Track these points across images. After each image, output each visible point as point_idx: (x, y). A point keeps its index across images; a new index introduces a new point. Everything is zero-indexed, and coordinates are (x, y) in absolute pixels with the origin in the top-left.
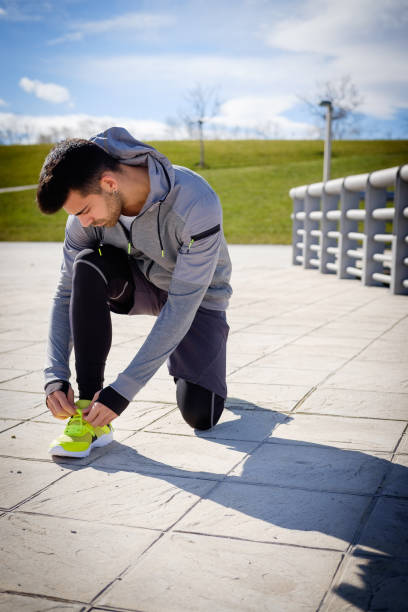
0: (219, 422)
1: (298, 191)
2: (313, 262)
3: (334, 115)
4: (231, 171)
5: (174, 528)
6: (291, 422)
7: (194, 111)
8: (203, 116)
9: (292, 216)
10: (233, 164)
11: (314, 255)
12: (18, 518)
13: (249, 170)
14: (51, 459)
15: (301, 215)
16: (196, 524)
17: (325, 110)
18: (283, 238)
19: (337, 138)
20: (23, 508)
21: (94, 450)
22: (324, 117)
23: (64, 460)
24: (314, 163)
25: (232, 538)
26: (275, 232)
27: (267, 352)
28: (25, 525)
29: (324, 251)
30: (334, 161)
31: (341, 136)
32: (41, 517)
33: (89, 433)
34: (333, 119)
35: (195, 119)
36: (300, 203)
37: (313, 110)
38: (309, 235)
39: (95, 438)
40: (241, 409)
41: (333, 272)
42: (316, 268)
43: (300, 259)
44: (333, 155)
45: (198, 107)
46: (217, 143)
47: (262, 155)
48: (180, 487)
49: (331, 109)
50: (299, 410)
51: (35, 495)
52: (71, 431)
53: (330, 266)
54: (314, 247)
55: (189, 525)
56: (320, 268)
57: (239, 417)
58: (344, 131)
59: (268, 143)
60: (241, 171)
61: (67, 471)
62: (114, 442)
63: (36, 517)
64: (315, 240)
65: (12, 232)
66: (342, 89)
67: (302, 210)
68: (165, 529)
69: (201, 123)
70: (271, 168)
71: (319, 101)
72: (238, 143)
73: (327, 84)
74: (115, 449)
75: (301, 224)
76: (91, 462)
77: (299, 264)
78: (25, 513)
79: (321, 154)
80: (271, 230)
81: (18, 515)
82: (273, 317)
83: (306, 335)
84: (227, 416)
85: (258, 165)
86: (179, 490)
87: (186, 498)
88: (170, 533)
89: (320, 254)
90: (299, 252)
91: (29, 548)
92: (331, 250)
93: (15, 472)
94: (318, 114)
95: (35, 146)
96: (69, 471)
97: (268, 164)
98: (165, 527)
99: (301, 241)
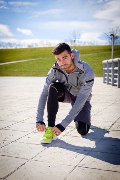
0: (88, 133)
1: (105, 61)
2: (110, 82)
3: (115, 38)
4: (84, 55)
5: (78, 166)
6: (110, 133)
7: (73, 37)
8: (75, 39)
9: (103, 69)
10: (84, 53)
11: (110, 80)
12: (33, 162)
13: (89, 54)
14: (40, 144)
15: (106, 69)
16: (85, 164)
17: (112, 37)
18: (100, 75)
19: (115, 45)
20: (34, 159)
21: (53, 141)
22: (112, 39)
23: (44, 144)
24: (108, 52)
25: (96, 169)
26: (97, 73)
27: (99, 111)
28: (35, 164)
29: (113, 79)
30: (115, 52)
31: (116, 44)
32: (40, 162)
33: (51, 136)
34: (114, 39)
35: (73, 40)
36: (106, 65)
37: (108, 37)
38: (108, 74)
39: (52, 138)
40: (94, 129)
41: (116, 85)
42: (111, 84)
43: (106, 81)
44: (114, 50)
45: (74, 36)
46: (80, 47)
47: (93, 50)
48: (79, 153)
49: (114, 36)
50: (111, 129)
51: (37, 155)
52: (46, 136)
53: (115, 84)
54: (110, 78)
55: (82, 165)
56: (112, 84)
57: (94, 131)
58: (117, 43)
59: (94, 46)
60: (87, 55)
61: (45, 148)
62: (58, 139)
63: (38, 162)
64: (110, 76)
65: (20, 74)
66: (117, 30)
67: (106, 67)
68: (76, 166)
69: (75, 41)
70: (96, 54)
71: (110, 34)
72: (86, 46)
73: (112, 29)
74: (58, 141)
75: (106, 71)
76: (52, 145)
77: (106, 83)
78: (35, 160)
79: (111, 50)
80: (96, 72)
81: (32, 161)
82: (100, 100)
83: (110, 105)
84: (91, 131)
85: (92, 53)
86: (78, 154)
87: (81, 156)
88: (77, 167)
89: (112, 80)
90: (105, 79)
91: (37, 171)
92: (115, 79)
93: (31, 148)
94: (109, 38)
95: (27, 49)
96: (46, 148)
97: (95, 53)
98: (75, 165)
99: (106, 76)
